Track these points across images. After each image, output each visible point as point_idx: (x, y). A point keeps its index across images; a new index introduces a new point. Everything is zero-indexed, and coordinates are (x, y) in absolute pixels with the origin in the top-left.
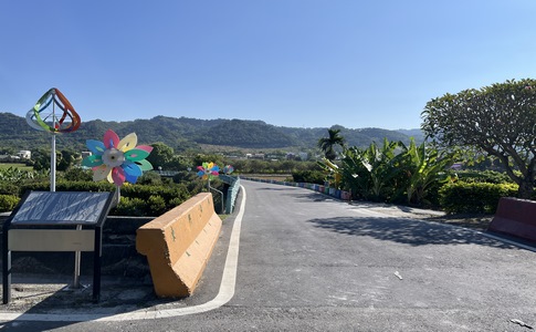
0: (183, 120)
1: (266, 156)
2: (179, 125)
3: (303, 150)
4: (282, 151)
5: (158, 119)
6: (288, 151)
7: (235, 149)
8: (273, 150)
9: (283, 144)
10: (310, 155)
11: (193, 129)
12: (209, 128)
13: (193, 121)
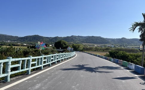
0: (79, 36)
1: (101, 46)
2: (77, 38)
3: (112, 45)
4: (106, 45)
5: (72, 36)
6: (108, 45)
7: (92, 44)
8: (103, 45)
9: (106, 43)
10: (115, 46)
11: (81, 39)
12: (85, 39)
13: (81, 37)
